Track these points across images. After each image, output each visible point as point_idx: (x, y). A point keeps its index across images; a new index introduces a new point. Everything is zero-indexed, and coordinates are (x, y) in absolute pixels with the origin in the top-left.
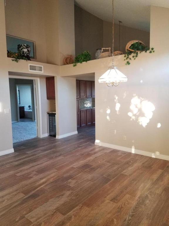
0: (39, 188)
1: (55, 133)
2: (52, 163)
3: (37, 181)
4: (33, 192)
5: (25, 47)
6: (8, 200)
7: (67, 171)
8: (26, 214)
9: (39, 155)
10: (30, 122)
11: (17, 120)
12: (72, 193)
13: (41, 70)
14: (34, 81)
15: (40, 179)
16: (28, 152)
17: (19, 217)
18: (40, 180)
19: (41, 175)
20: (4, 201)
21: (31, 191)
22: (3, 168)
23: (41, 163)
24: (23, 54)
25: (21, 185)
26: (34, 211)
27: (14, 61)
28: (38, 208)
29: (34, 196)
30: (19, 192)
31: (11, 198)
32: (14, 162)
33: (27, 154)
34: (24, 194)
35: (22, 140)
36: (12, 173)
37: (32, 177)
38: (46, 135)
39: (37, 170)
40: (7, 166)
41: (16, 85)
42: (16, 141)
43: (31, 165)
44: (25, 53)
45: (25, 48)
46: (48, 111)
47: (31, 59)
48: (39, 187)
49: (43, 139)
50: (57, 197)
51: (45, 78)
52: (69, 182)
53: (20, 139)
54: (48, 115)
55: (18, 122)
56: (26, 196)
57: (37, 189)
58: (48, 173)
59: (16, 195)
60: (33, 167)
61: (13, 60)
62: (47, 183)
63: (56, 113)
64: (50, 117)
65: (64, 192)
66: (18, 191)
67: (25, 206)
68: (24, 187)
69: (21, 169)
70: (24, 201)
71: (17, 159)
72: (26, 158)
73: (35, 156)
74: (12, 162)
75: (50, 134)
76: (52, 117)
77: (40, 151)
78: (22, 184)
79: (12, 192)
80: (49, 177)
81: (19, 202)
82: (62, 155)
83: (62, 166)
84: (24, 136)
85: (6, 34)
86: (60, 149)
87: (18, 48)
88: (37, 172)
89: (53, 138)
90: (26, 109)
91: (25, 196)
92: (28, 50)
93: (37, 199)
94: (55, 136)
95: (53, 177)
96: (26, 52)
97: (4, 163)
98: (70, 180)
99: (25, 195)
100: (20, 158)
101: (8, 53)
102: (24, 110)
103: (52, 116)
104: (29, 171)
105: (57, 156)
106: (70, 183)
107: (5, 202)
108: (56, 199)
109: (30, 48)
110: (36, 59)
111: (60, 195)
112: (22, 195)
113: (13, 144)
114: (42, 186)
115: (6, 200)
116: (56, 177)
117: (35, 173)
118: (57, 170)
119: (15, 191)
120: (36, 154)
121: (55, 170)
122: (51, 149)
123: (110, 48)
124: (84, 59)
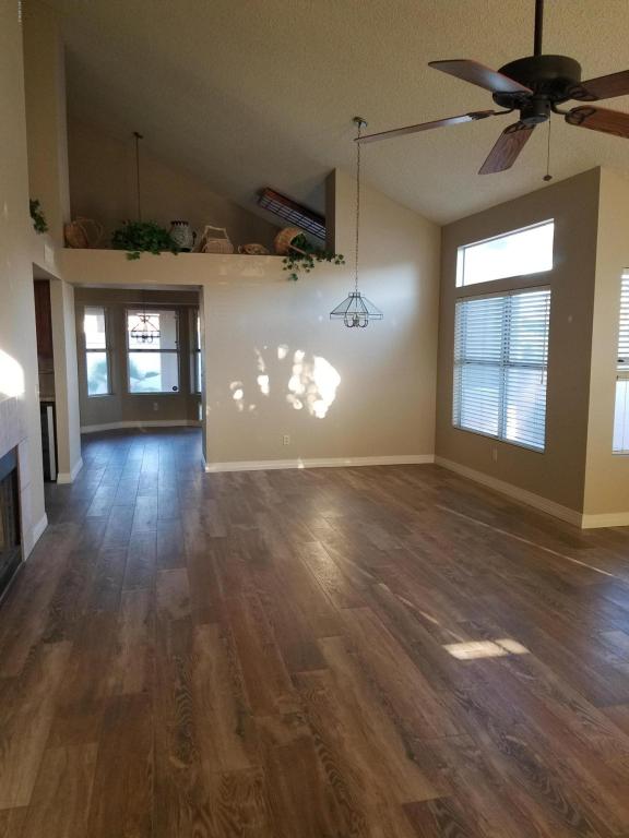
123: (224, 230)
124: (159, 242)
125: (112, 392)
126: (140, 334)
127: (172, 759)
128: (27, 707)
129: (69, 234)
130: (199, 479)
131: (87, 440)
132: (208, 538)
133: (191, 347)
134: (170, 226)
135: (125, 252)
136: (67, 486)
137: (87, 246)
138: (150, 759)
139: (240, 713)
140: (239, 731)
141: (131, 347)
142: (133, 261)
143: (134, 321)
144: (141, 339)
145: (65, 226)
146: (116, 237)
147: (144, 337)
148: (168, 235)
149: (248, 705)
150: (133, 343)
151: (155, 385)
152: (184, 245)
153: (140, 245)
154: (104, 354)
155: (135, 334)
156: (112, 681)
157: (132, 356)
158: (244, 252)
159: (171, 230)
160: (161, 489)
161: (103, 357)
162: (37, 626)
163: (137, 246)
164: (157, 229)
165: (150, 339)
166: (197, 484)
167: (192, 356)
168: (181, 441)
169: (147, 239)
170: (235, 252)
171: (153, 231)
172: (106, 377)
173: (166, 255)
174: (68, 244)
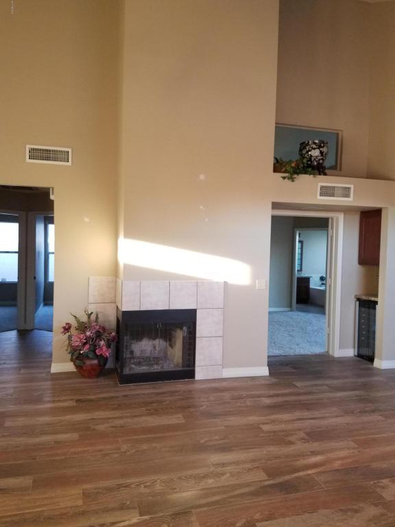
0: (301, 474)
1: (374, 353)
2: (348, 424)
3: (303, 456)
4: (288, 477)
5: (314, 146)
6: (232, 475)
7: (384, 457)
8: (258, 521)
9: (322, 396)
10: (318, 315)
11: (290, 306)
12: (382, 515)
13: (348, 196)
14: (330, 220)
15: (309, 453)
16: (299, 384)
17: (244, 520)
18: (309, 455)
19: (315, 446)
20: (223, 474)
21: (282, 473)
22: (239, 404)
23: (322, 418)
24: (309, 163)
25: (264, 452)
26: (278, 520)
27: (286, 180)
28: (287, 519)
29: (286, 488)
30: (258, 467)
31: (239, 472)
32: (264, 397)
33: (297, 387)
34: (267, 475)
35: (291, 353)
36: (253, 419)
37: (291, 443)
38: (350, 352)
39: (308, 430)
40: (249, 403)
41: (295, 229)
42: (277, 352)
43: (298, 414)
44: (314, 159)
45: (314, 149)
46: (357, 294)
47: (326, 171)
48: (303, 470)
49: (342, 362)
50: (341, 510)
51: (359, 213)
52: (381, 484)
53: (287, 349)
54: (358, 303)
55: (291, 311)
56: (270, 480)
57: (297, 475)
58: (333, 444)
59: (250, 470)
60: (300, 419)
61: (284, 178)
62: (324, 467)
63: (379, 300)
64: (363, 310)
65: (361, 505)
66: (256, 464)
67: (262, 503)
68: (271, 460)
69: (273, 417)
70: (263, 491)
71: (272, 392)
72: (291, 394)
73: (310, 397)
74: (259, 396)
75: (361, 352)
76: (367, 310)
77: (325, 387)
78: (268, 451)
79: (244, 462)
80: (332, 455)
81: (252, 489)
82: (380, 411)
83: (374, 440)
84: (298, 345)
85: (276, 124)
86: (379, 394)
87: (301, 150)
88: (308, 434)
89: (365, 364)
90: (315, 284)
91: (267, 480)
92: (321, 153)
93: (292, 496)
94: (371, 359)
95: (342, 459)
96: (317, 157)
97: (244, 393)
98: (385, 481)
99: (267, 478)
100: (279, 392)
101: (274, 164)
102: (309, 286)
103: (369, 308)
104: (290, 427)
105: (366, 412)
106: (383, 488)
107: (225, 477)
108: (337, 514)
109: (327, 147)
110: (341, 170)
111: (349, 507)
112: (261, 476)
113: (269, 357)
114: (309, 472)
115: (228, 475)
116: (350, 460)
117: (302, 435)
118: (356, 446)
119: (251, 462)
120: (315, 393)
121: (353, 443)
122: (354, 389)
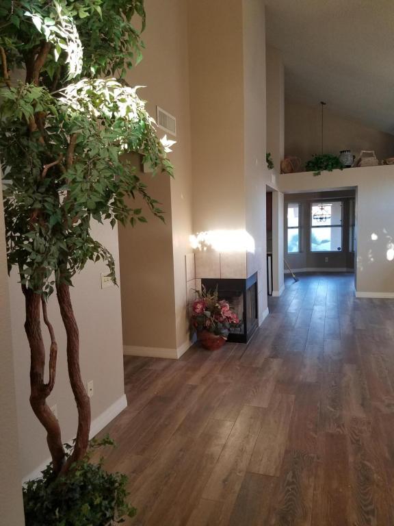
63: (273, 253)
123: (373, 152)
124: (332, 165)
125: (301, 251)
126: (319, 217)
127: (328, 407)
128: (264, 378)
129: (283, 167)
130: (352, 300)
131: (287, 276)
132: (354, 328)
133: (351, 223)
134: (339, 154)
135: (311, 173)
136: (277, 298)
137: (292, 171)
138: (318, 405)
139: (364, 399)
140: (362, 405)
141: (313, 224)
142: (317, 177)
143: (316, 210)
144: (319, 220)
145: (281, 162)
146: (308, 164)
147: (321, 218)
148: (338, 159)
149: (368, 397)
150: (314, 222)
151: (327, 247)
152: (348, 163)
153: (321, 167)
154: (297, 230)
155: (315, 217)
156: (301, 377)
157: (313, 230)
158: (385, 163)
159: (340, 156)
160: (328, 304)
161: (296, 231)
162: (267, 352)
163: (320, 168)
164: (331, 157)
165: (324, 220)
166: (350, 303)
167: (351, 229)
168: (342, 280)
169: (325, 164)
170: (380, 164)
171: (329, 158)
172: (297, 243)
173: (336, 171)
174: (282, 172)
